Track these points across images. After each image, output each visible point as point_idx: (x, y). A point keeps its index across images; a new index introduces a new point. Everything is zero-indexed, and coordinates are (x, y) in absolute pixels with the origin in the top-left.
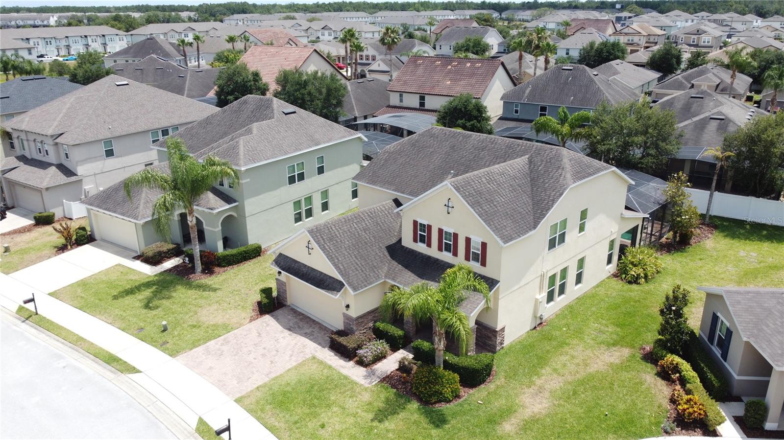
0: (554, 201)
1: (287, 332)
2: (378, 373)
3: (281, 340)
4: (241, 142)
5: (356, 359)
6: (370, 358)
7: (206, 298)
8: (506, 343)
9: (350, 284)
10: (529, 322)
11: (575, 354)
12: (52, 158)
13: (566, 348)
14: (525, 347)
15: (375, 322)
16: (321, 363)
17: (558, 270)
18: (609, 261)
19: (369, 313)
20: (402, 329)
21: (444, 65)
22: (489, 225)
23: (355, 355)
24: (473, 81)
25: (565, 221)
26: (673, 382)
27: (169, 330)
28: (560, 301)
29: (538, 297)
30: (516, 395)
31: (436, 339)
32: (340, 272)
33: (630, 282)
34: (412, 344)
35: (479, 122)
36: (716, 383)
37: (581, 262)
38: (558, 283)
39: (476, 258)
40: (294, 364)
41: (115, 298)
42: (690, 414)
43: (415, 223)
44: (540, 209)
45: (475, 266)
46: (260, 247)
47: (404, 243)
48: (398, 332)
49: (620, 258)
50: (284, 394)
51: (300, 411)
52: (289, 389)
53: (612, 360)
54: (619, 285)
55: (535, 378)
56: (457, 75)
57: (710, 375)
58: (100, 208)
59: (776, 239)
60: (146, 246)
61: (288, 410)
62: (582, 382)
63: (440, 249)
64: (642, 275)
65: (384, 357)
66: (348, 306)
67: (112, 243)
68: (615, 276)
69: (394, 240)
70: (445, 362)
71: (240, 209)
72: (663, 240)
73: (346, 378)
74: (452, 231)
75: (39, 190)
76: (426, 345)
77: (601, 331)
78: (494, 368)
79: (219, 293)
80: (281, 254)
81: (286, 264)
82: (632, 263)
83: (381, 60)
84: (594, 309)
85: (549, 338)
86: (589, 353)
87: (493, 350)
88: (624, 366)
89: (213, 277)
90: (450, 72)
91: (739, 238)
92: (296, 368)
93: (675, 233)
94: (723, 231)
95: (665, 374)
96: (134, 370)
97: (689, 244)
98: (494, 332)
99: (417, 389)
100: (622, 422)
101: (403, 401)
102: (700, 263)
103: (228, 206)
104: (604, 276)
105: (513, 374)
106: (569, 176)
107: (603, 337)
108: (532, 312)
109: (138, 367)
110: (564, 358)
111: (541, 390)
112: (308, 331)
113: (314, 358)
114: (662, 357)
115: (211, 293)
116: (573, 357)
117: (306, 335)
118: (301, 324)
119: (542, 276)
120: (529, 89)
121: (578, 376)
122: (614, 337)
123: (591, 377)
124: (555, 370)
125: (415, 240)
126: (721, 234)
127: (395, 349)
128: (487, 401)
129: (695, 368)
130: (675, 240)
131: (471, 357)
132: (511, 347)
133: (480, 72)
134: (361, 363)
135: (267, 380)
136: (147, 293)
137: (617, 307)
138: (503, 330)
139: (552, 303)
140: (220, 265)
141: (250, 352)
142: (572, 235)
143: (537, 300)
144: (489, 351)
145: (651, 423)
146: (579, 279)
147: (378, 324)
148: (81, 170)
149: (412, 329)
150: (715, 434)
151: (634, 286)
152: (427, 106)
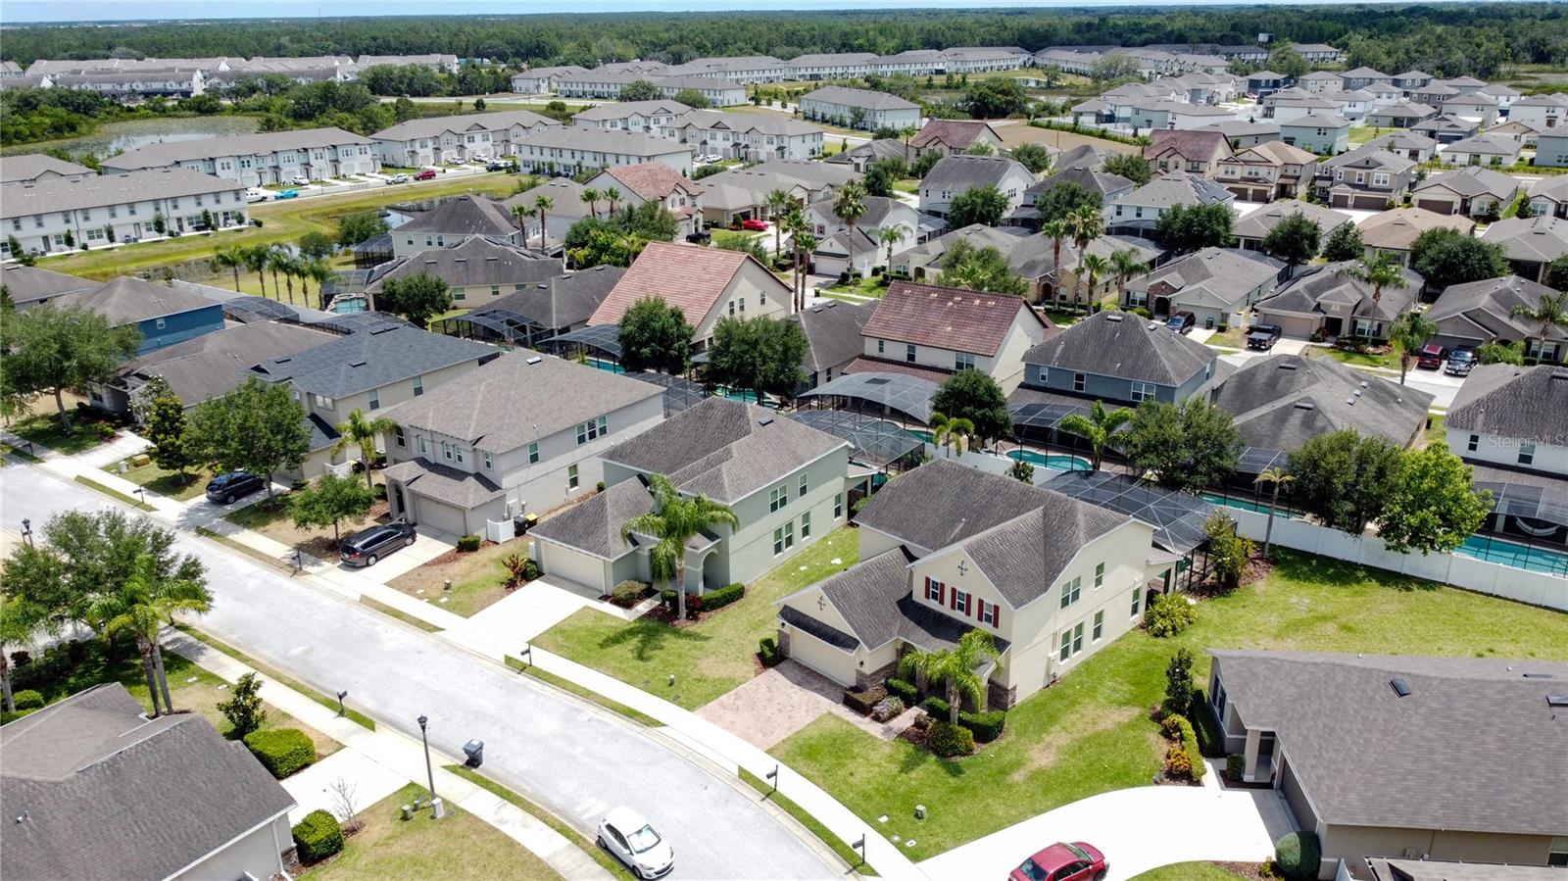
0: (1065, 563)
1: (797, 688)
2: (895, 729)
3: (793, 695)
4: (724, 470)
5: (872, 715)
6: (886, 715)
7: (701, 649)
8: (1018, 701)
9: (866, 643)
10: (1042, 679)
11: (1085, 712)
12: (468, 464)
13: (1077, 707)
14: (1036, 705)
15: (887, 678)
16: (838, 718)
17: (1073, 627)
18: (1135, 610)
19: (881, 669)
20: (915, 686)
21: (943, 300)
22: (1001, 590)
23: (871, 711)
24: (984, 328)
25: (1079, 579)
26: (1175, 740)
27: (676, 684)
28: (1076, 658)
29: (1051, 655)
30: (1026, 750)
31: (952, 698)
32: (856, 630)
33: (1156, 635)
34: (926, 701)
35: (992, 410)
36: (1207, 740)
37: (1099, 617)
38: (1073, 639)
39: (988, 619)
40: (813, 719)
41: (602, 646)
42: (1177, 767)
43: (928, 580)
44: (1052, 571)
45: (986, 627)
46: (743, 588)
47: (915, 598)
48: (913, 690)
49: (1147, 608)
50: (811, 747)
51: (828, 762)
52: (812, 742)
53: (1121, 719)
54: (1143, 638)
55: (1044, 735)
56: (961, 318)
57: (1204, 734)
58: (558, 539)
59: (1340, 580)
60: (615, 584)
61: (817, 760)
62: (1087, 740)
63: (953, 607)
64: (1169, 627)
65: (899, 714)
66: (862, 663)
67: (564, 578)
68: (1142, 627)
69: (904, 594)
70: (959, 718)
71: (723, 548)
72: (1208, 580)
73: (865, 733)
74: (965, 592)
75: (462, 510)
76: (940, 702)
77: (1115, 690)
78: (1006, 725)
79: (712, 643)
80: (786, 607)
81: (792, 616)
82: (1159, 613)
83: (835, 236)
84: (1111, 666)
85: (1061, 696)
86: (1099, 711)
87: (1004, 708)
88: (1132, 725)
89: (699, 623)
90: (951, 311)
91: (1298, 578)
92: (814, 723)
93: (1219, 574)
94: (1282, 569)
95: (1167, 734)
96: (658, 724)
97: (1236, 586)
98: (1006, 691)
99: (934, 743)
100: (1118, 774)
101: (921, 754)
102: (1242, 611)
103: (711, 544)
104: (1129, 628)
105: (1023, 731)
106: (1082, 535)
107: (1116, 696)
108: (1044, 670)
109: (662, 721)
110: (1074, 717)
111: (1049, 745)
112: (819, 686)
113: (830, 714)
114: (1166, 717)
115: (704, 643)
116: (1083, 716)
117: (816, 690)
118: (809, 679)
119: (1055, 635)
120: (1061, 347)
121: (1085, 733)
122: (1127, 696)
123: (1097, 735)
124: (1064, 728)
125: (927, 596)
126: (1280, 573)
127: (908, 706)
128: (999, 755)
129: (1195, 727)
130: (1220, 582)
131: (983, 714)
132: (1023, 704)
133: (994, 314)
134: (877, 719)
135: (789, 734)
136: (634, 642)
137: (1134, 664)
138: (1014, 688)
139: (1066, 660)
140: (704, 610)
141: (765, 708)
142: (1088, 592)
143: (1049, 658)
144: (1001, 709)
145: (1144, 775)
146: (1097, 633)
147: (890, 680)
148: (506, 482)
149: (924, 687)
150: (1198, 783)
151: (1161, 640)
152: (918, 361)
